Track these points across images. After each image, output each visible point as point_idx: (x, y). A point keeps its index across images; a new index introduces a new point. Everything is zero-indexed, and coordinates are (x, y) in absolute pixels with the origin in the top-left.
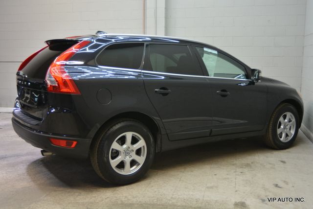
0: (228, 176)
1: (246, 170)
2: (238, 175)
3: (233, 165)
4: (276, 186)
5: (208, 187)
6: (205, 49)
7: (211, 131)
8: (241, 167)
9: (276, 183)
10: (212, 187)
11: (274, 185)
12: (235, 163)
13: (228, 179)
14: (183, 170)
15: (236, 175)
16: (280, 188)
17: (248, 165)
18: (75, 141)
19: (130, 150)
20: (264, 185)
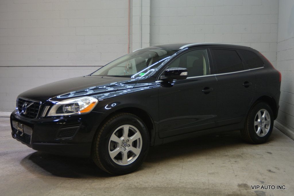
0: (224, 165)
1: (239, 160)
2: (233, 163)
3: (226, 156)
4: (270, 171)
5: (210, 173)
8: (234, 158)
9: (269, 169)
10: (213, 173)
11: (267, 170)
12: (227, 154)
13: (225, 166)
14: (182, 161)
15: (231, 164)
16: (274, 172)
17: (239, 156)
20: (259, 171)
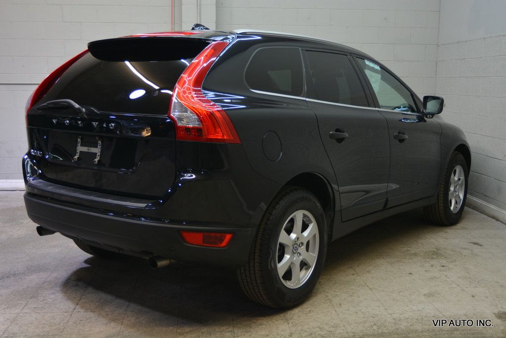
2: (442, 270)
6: (367, 62)
7: (387, 200)
12: (412, 251)
18: (229, 232)
19: (298, 243)
